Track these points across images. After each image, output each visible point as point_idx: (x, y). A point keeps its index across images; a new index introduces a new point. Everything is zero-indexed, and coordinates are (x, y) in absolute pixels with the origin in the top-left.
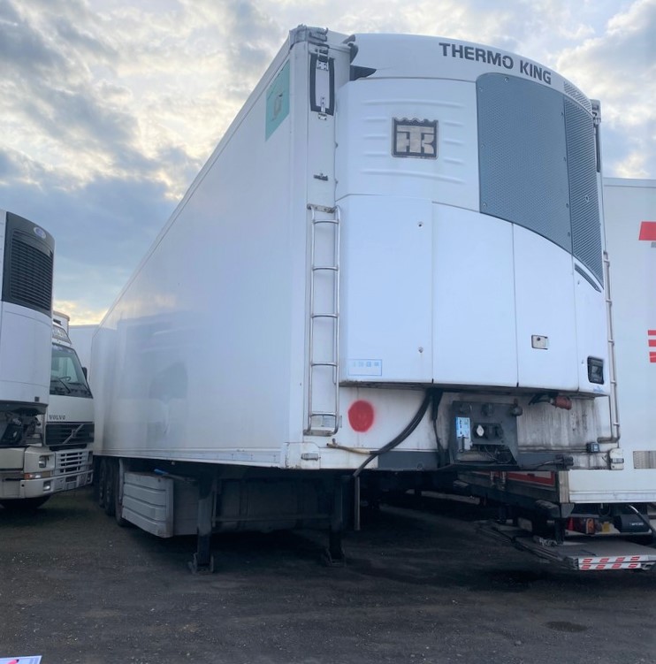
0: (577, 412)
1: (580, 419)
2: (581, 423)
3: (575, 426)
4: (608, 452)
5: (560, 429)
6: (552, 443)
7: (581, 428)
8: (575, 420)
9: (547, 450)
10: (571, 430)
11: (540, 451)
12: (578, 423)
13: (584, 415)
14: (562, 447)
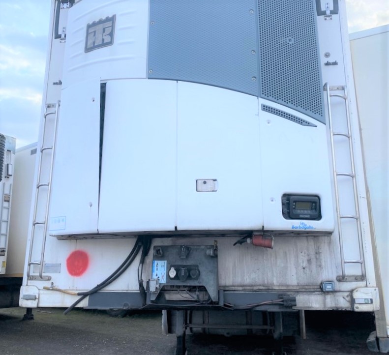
0: (308, 250)
1: (313, 257)
2: (314, 261)
3: (305, 264)
4: (352, 291)
5: (286, 268)
6: (275, 282)
7: (314, 266)
8: (306, 258)
9: (268, 290)
10: (300, 268)
11: (259, 290)
12: (309, 261)
13: (318, 253)
14: (288, 286)
